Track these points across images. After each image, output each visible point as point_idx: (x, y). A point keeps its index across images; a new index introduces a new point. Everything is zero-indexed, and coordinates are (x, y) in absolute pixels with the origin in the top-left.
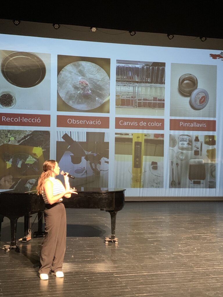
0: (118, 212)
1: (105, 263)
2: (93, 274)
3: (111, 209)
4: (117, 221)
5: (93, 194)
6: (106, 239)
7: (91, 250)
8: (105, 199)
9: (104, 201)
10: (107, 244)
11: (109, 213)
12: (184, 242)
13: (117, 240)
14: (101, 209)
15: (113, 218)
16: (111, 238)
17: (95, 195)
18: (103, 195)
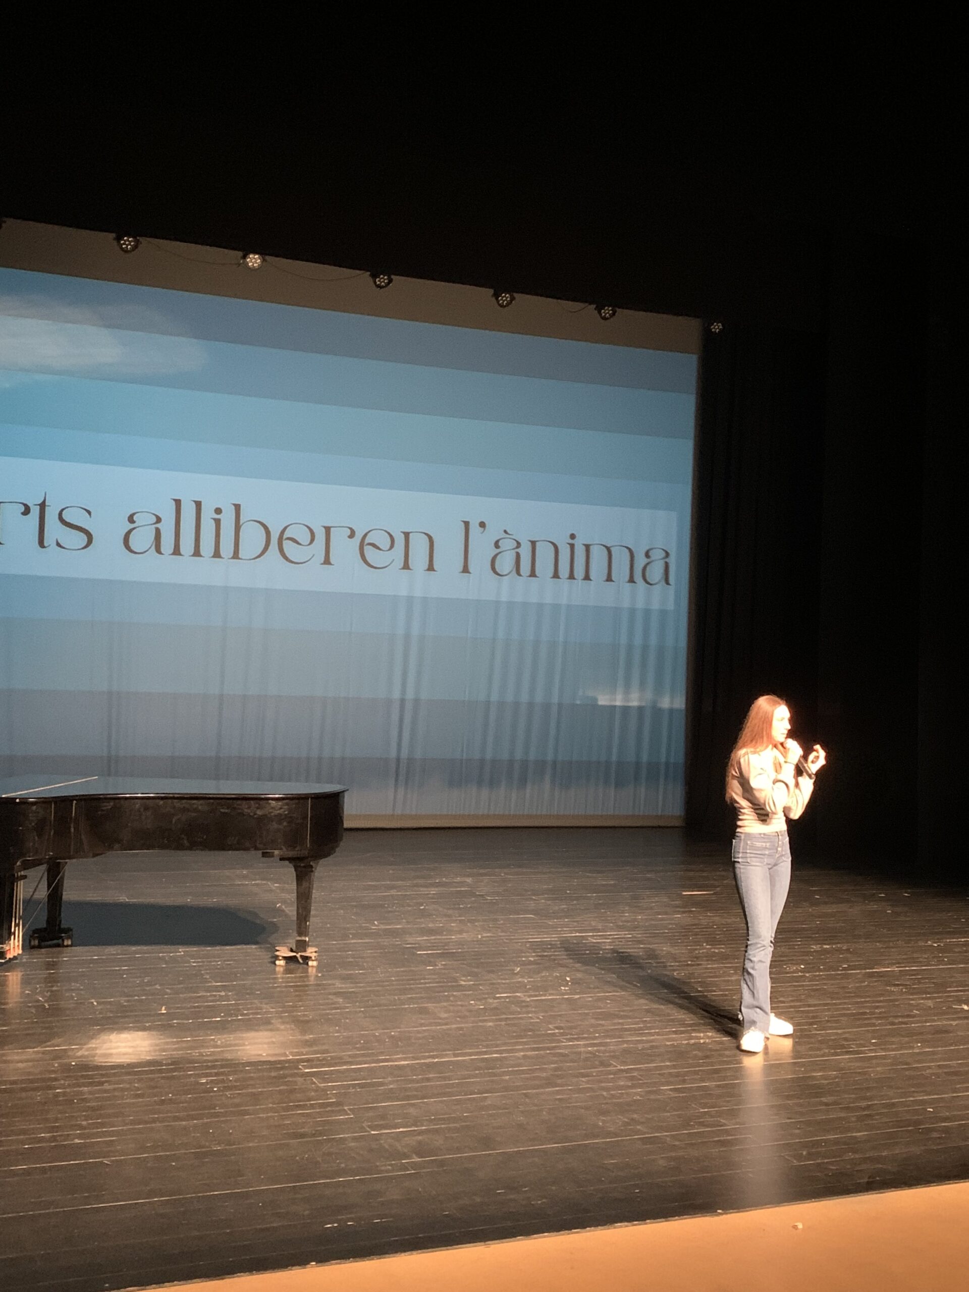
0: (322, 862)
1: (271, 1030)
2: (234, 1066)
3: (298, 853)
4: (315, 894)
5: (239, 802)
6: (277, 953)
7: (224, 988)
8: (280, 818)
9: (275, 826)
10: (282, 969)
11: (291, 865)
12: (532, 959)
13: (313, 955)
14: (263, 853)
15: (305, 884)
16: (294, 949)
17: (244, 806)
18: (272, 805)
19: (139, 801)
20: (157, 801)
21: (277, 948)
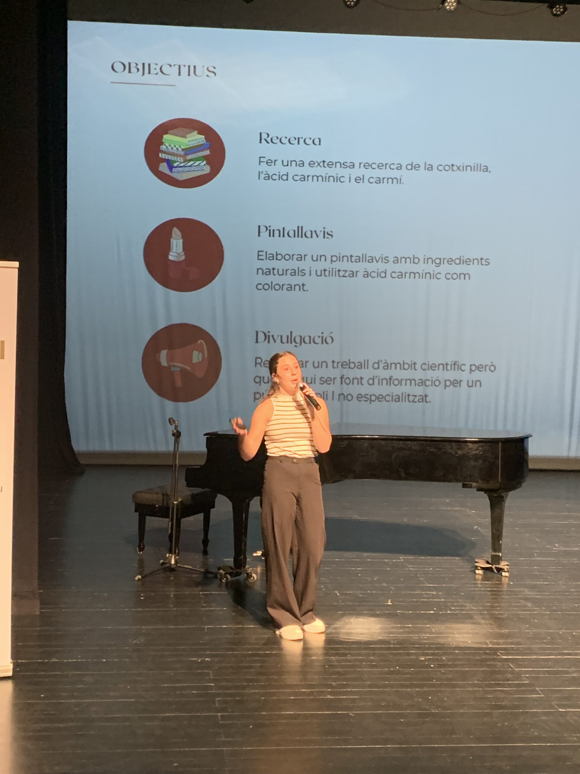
0: (511, 494)
1: (474, 623)
2: (443, 649)
3: (491, 485)
5: (444, 444)
6: (477, 564)
7: (435, 589)
8: (476, 458)
9: (473, 463)
10: (480, 577)
11: (486, 496)
13: (506, 568)
14: (464, 485)
15: (497, 511)
16: (490, 562)
17: (447, 446)
18: (470, 447)
19: (367, 441)
20: (380, 441)
21: (476, 560)
